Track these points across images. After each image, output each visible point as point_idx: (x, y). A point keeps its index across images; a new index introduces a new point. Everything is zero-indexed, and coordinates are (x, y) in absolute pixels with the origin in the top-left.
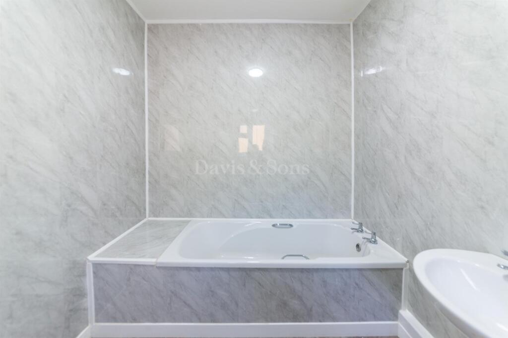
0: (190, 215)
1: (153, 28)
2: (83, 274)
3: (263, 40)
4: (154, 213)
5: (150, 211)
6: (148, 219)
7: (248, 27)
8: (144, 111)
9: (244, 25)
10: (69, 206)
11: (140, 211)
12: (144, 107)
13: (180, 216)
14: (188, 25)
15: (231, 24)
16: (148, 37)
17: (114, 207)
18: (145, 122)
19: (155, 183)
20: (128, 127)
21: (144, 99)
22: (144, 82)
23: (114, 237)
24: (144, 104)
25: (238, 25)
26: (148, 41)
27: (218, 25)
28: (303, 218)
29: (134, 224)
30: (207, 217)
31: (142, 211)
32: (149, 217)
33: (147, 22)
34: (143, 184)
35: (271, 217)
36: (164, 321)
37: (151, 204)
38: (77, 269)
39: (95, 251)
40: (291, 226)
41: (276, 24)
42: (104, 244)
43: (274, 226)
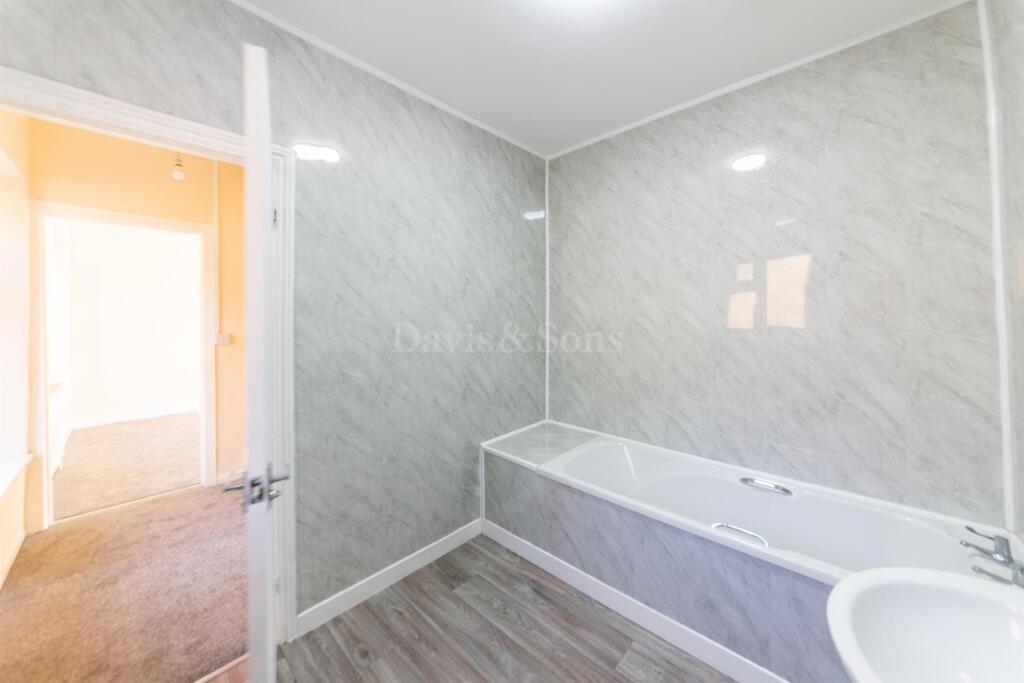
0: (598, 425)
1: (555, 166)
2: (476, 460)
3: (719, 126)
4: (555, 415)
5: (550, 411)
6: (547, 421)
7: (688, 113)
8: (544, 277)
9: (682, 112)
10: (467, 385)
11: (538, 409)
12: (545, 272)
13: (586, 426)
14: (596, 144)
15: (659, 121)
16: (550, 179)
17: (507, 396)
18: (545, 291)
19: (556, 372)
20: (525, 301)
21: (544, 261)
22: (544, 238)
23: (507, 432)
24: (545, 268)
25: (671, 117)
26: (550, 183)
27: (639, 129)
28: (825, 484)
29: (530, 422)
30: (623, 436)
31: (541, 408)
32: (550, 418)
33: (548, 158)
34: (542, 372)
35: (742, 462)
36: (544, 548)
37: (552, 401)
38: (472, 450)
39: (487, 439)
40: (786, 491)
41: (746, 88)
42: (496, 436)
43: (745, 480)
